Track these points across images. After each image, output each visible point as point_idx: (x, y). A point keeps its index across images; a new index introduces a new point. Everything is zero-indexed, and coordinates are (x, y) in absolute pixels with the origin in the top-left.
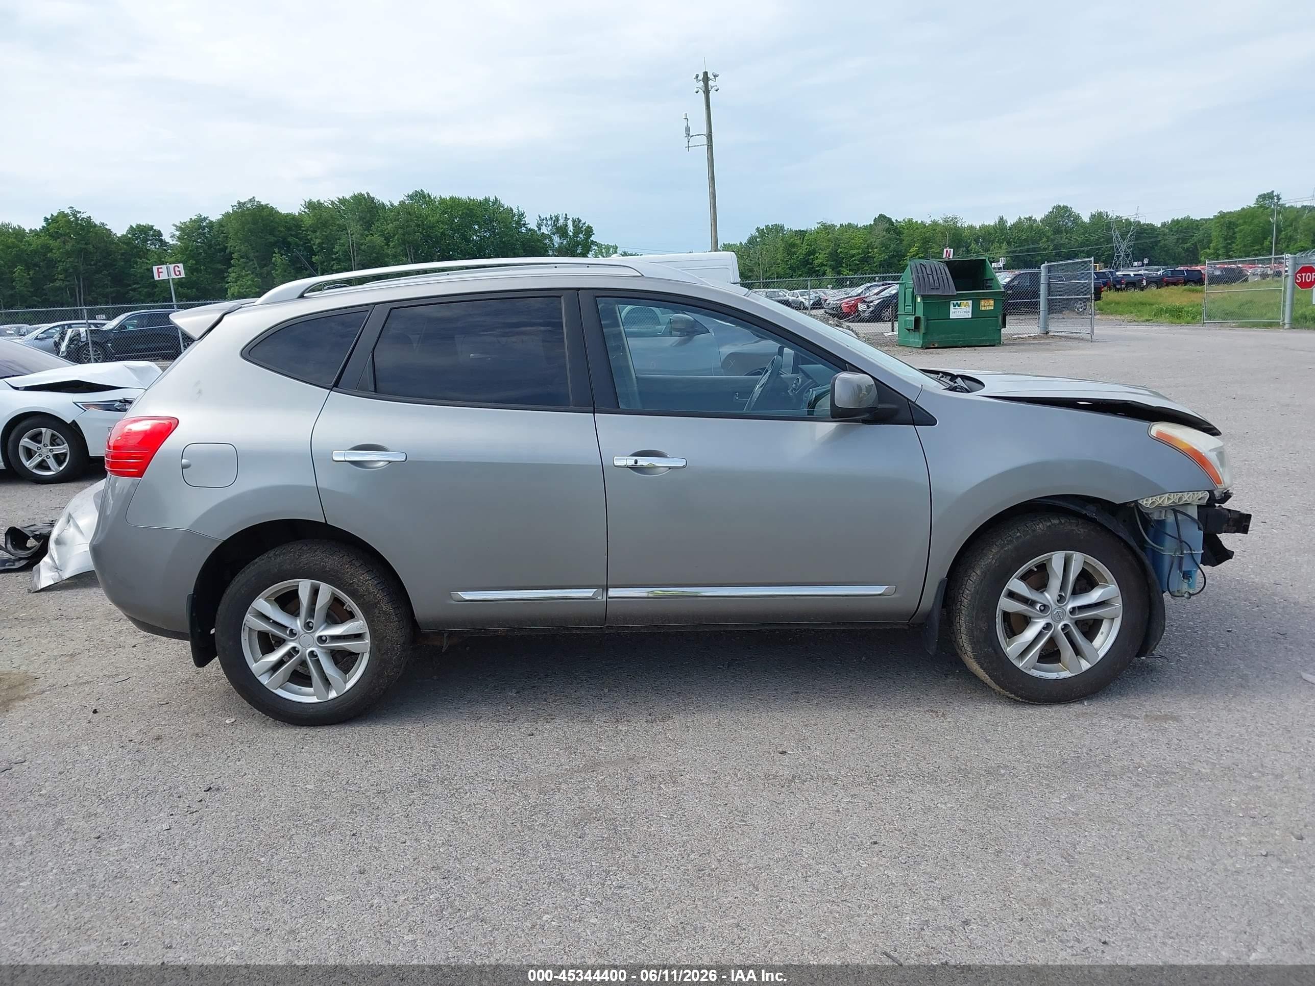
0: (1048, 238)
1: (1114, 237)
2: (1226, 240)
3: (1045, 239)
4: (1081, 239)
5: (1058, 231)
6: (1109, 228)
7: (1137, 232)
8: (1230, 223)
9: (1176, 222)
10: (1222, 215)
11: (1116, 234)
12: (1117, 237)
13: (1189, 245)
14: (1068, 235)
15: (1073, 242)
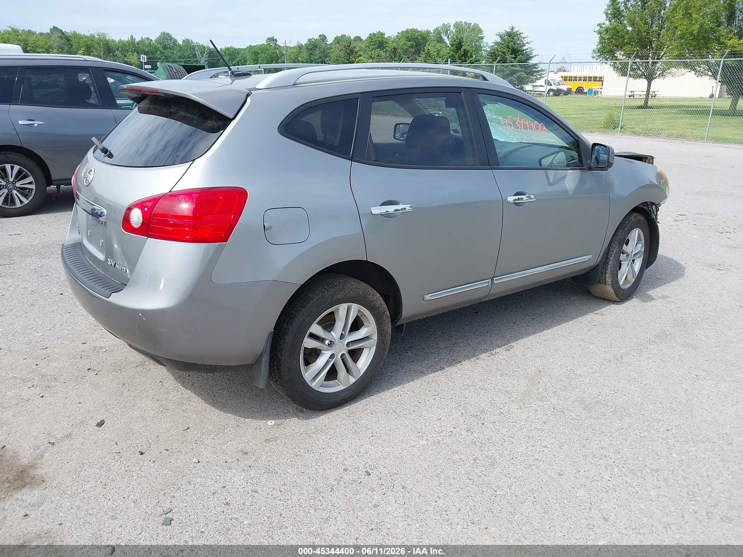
0: (160, 51)
1: (197, 54)
2: (254, 61)
3: (159, 52)
4: (179, 54)
5: (165, 48)
6: (194, 49)
7: (209, 52)
8: (255, 52)
9: (228, 49)
10: (251, 47)
11: (198, 53)
12: (199, 55)
13: (235, 62)
14: (172, 51)
15: (174, 55)
